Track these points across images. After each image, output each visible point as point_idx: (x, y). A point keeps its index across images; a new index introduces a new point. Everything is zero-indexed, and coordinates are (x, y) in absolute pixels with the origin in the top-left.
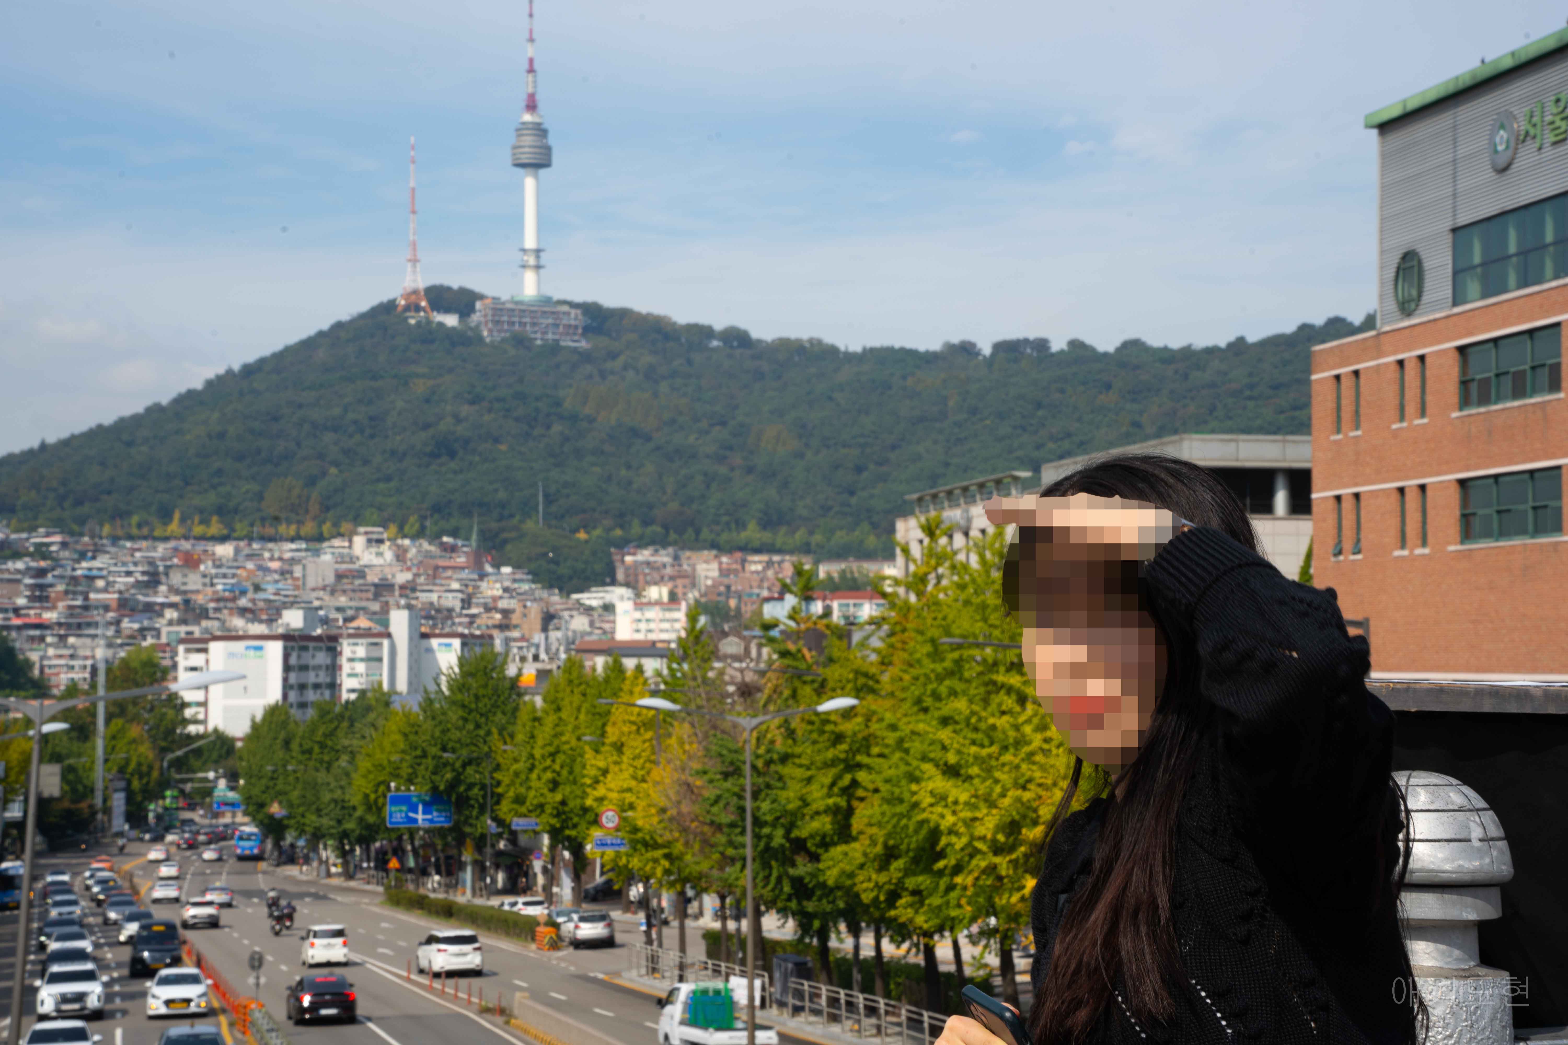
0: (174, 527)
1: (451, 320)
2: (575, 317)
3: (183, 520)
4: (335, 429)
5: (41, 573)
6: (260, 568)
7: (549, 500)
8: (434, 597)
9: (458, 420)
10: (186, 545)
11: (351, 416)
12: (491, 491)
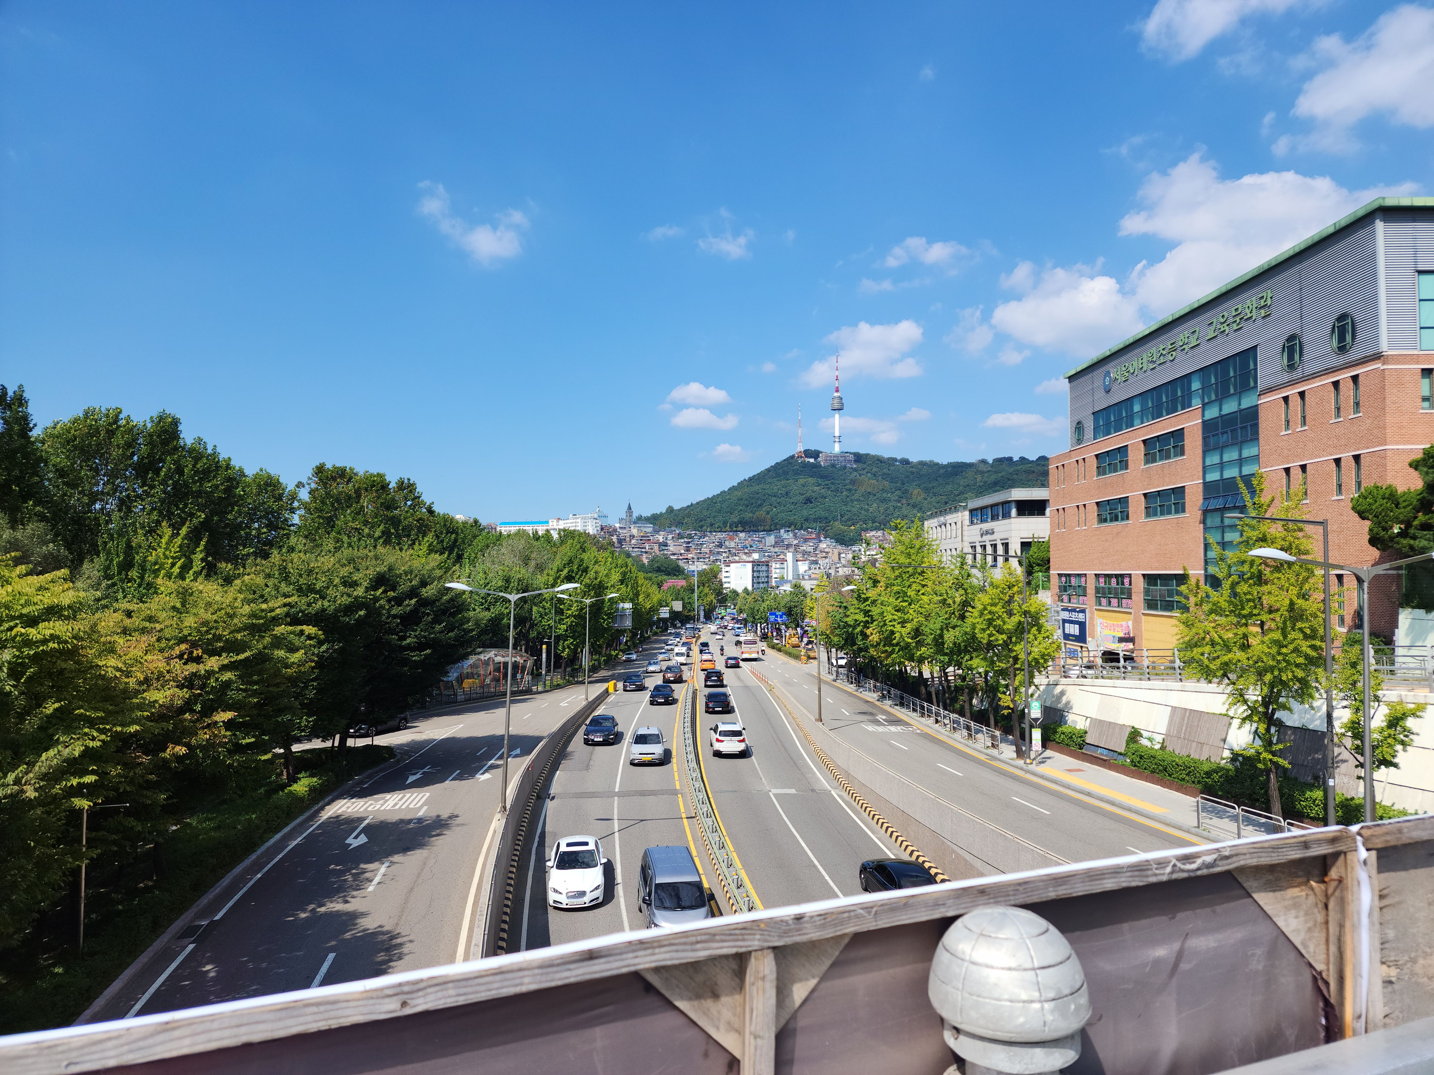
0: (727, 528)
1: (812, 460)
2: (851, 457)
3: (730, 526)
6: (752, 540)
7: (842, 516)
9: (813, 492)
10: (730, 533)
11: (780, 492)
12: (823, 514)
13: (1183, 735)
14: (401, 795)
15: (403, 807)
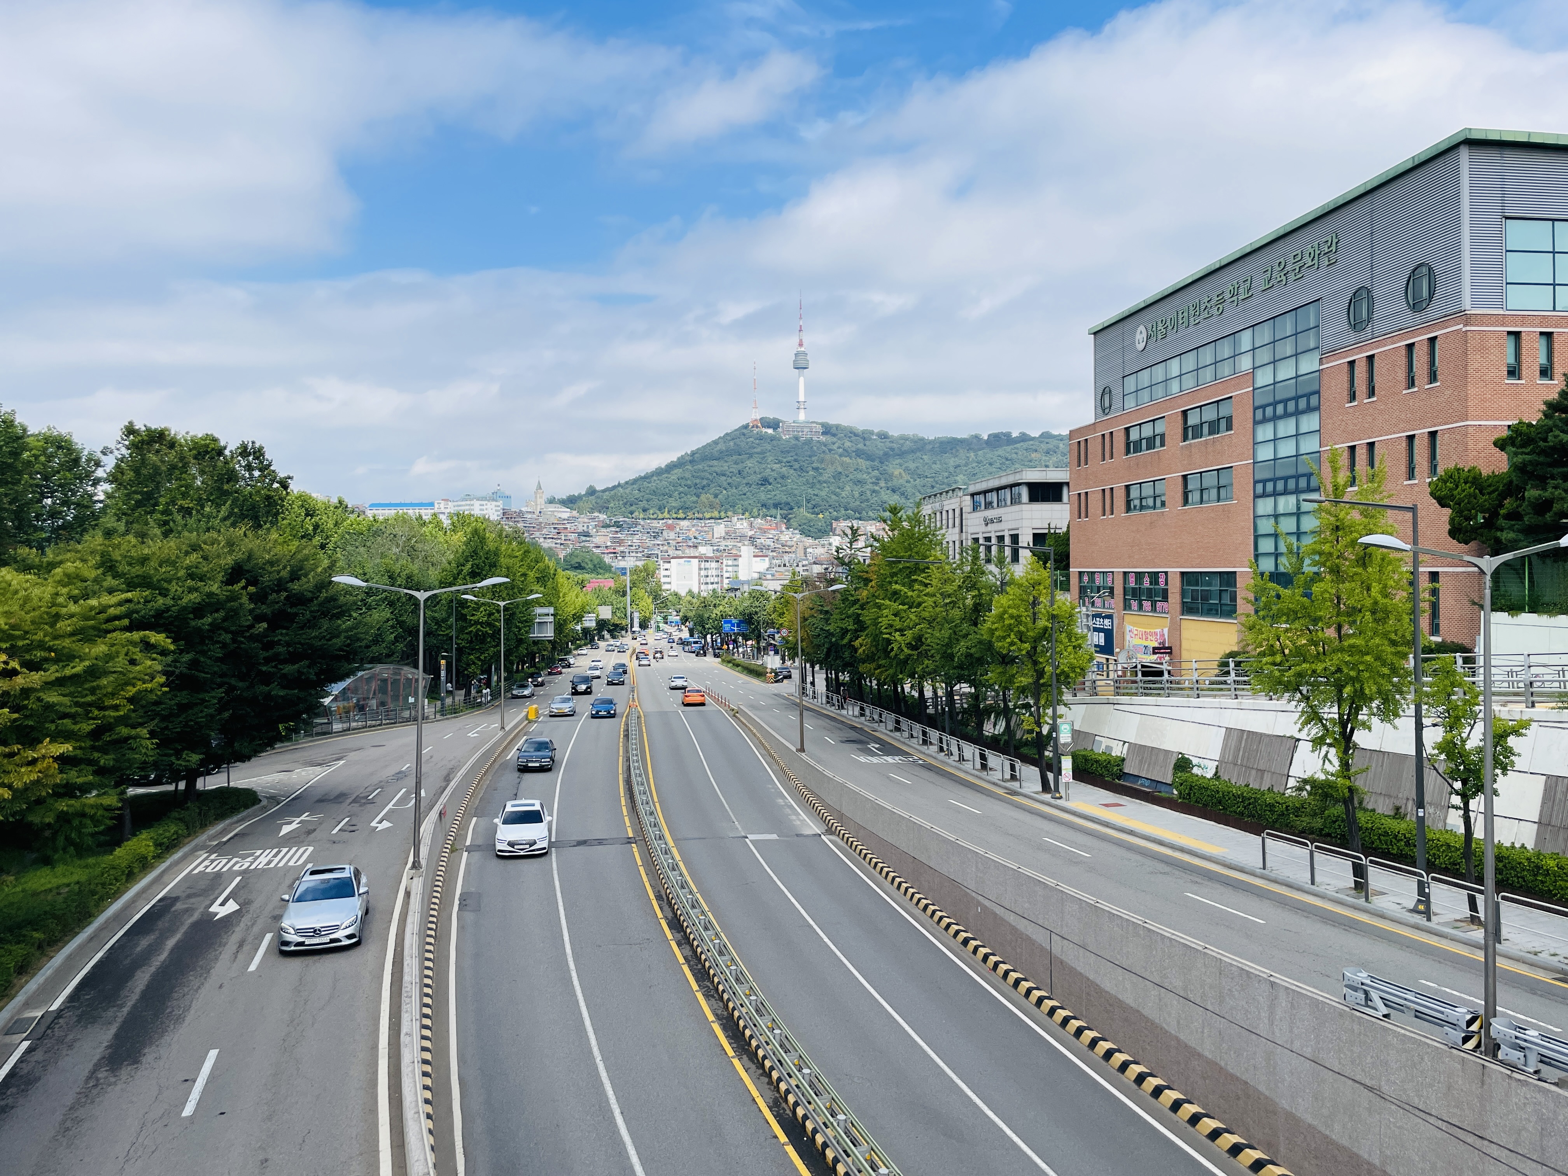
0: (666, 515)
1: (770, 431)
2: (820, 429)
3: (669, 512)
4: (724, 475)
6: (697, 530)
7: (808, 501)
8: (763, 540)
9: (773, 470)
10: (670, 522)
11: (731, 470)
12: (784, 499)
13: (1239, 761)
14: (275, 851)
15: (280, 865)
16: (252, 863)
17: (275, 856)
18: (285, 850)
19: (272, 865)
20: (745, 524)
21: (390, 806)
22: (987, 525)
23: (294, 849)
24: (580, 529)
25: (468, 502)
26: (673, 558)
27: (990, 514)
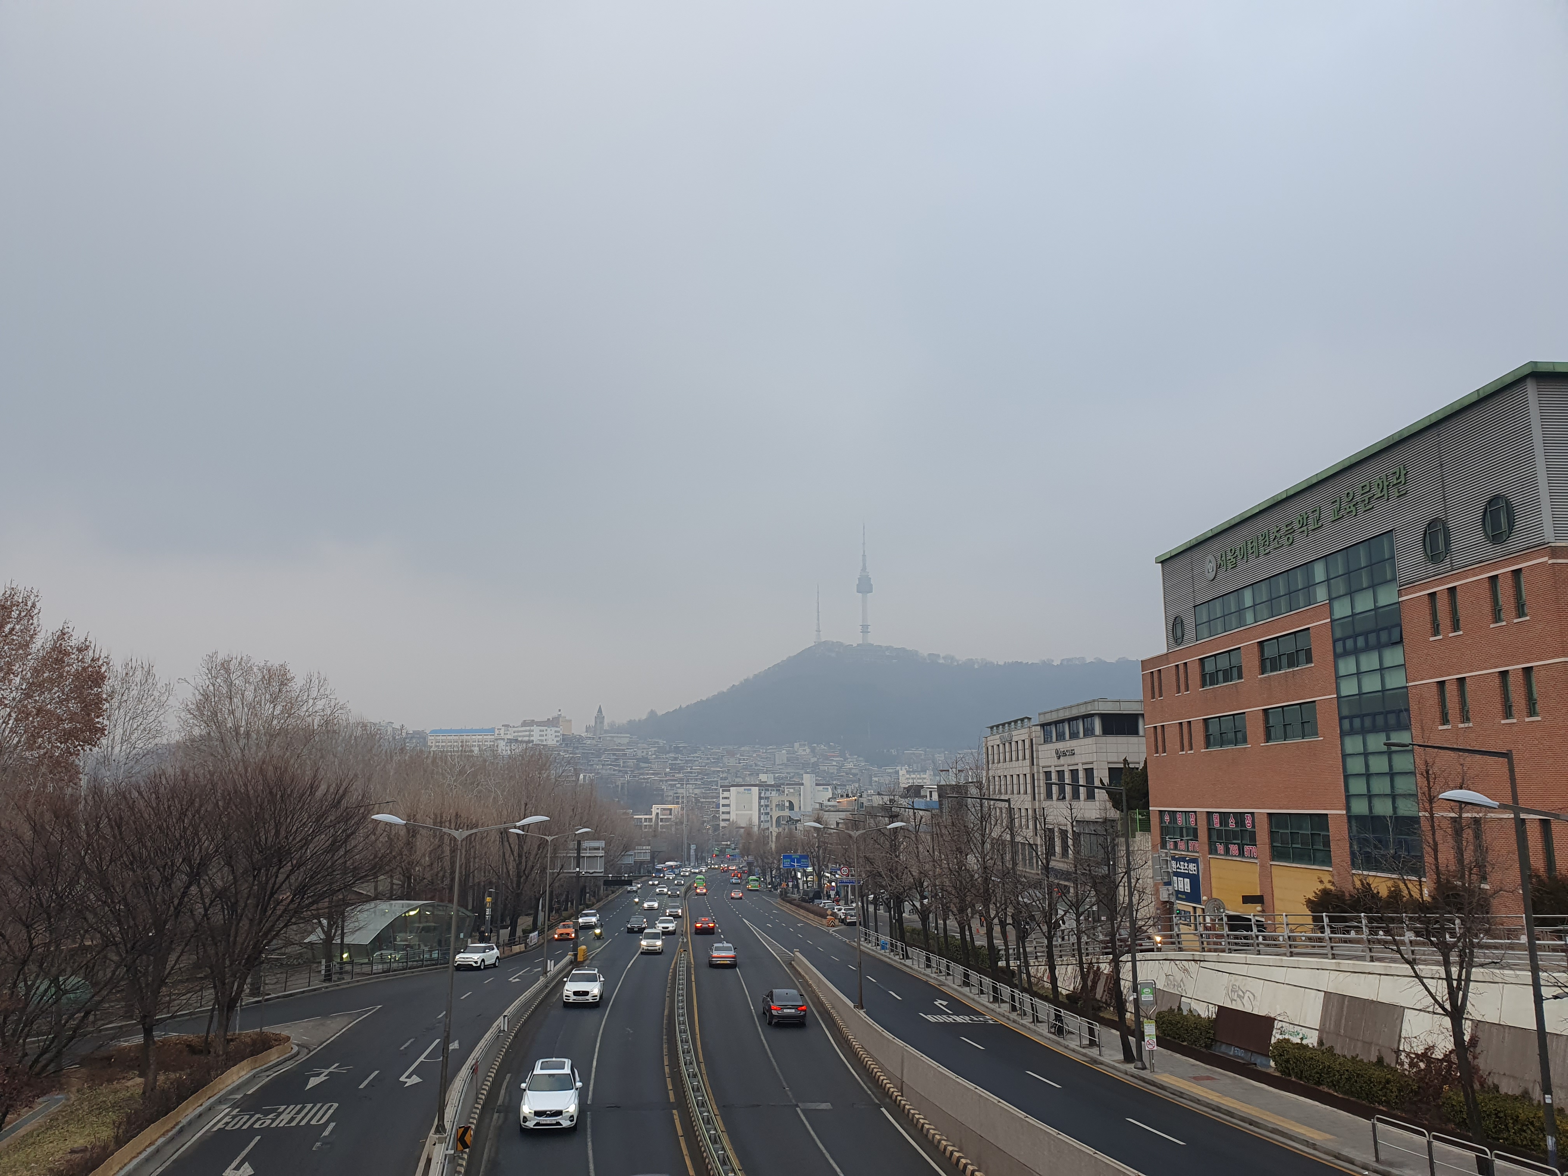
1: (833, 655)
5: (676, 759)
14: (299, 1106)
15: (303, 1123)
16: (273, 1120)
17: (298, 1113)
18: (309, 1106)
19: (293, 1124)
20: (808, 751)
21: (421, 1059)
22: (1059, 758)
23: (319, 1105)
24: (640, 754)
25: (528, 728)
26: (733, 786)
27: (1061, 746)
